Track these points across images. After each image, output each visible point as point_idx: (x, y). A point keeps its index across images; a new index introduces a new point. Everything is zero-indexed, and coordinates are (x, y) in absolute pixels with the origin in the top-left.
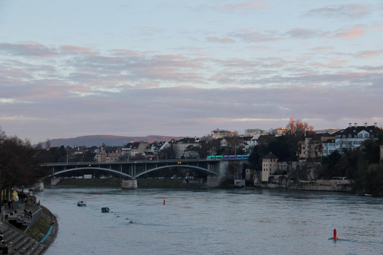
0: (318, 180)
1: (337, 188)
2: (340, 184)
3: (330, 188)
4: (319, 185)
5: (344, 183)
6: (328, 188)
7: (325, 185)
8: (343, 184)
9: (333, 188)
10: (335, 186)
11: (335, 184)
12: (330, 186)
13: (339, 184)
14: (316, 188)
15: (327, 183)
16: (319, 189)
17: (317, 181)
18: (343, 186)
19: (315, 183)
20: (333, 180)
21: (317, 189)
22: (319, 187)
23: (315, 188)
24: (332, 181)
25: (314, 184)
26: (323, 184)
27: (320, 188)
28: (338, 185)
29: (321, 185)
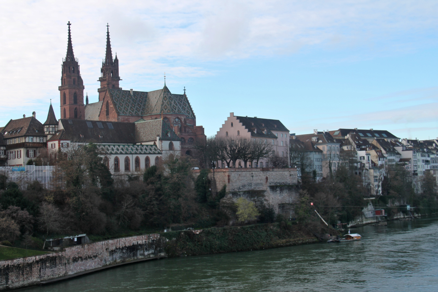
0: (67, 249)
1: (110, 258)
2: (117, 249)
3: (95, 262)
4: (71, 261)
5: (127, 245)
6: (91, 265)
7: (86, 259)
8: (126, 247)
9: (101, 260)
10: (106, 255)
11: (105, 251)
12: (95, 257)
13: (114, 248)
14: (64, 272)
15: (90, 253)
16: (72, 271)
17: (65, 251)
18: (124, 251)
19: (61, 258)
20: (101, 242)
21: (66, 273)
22: (72, 267)
23: (59, 271)
24: (100, 245)
25: (57, 261)
26: (80, 255)
27: (73, 269)
28: (112, 252)
29: (75, 260)
